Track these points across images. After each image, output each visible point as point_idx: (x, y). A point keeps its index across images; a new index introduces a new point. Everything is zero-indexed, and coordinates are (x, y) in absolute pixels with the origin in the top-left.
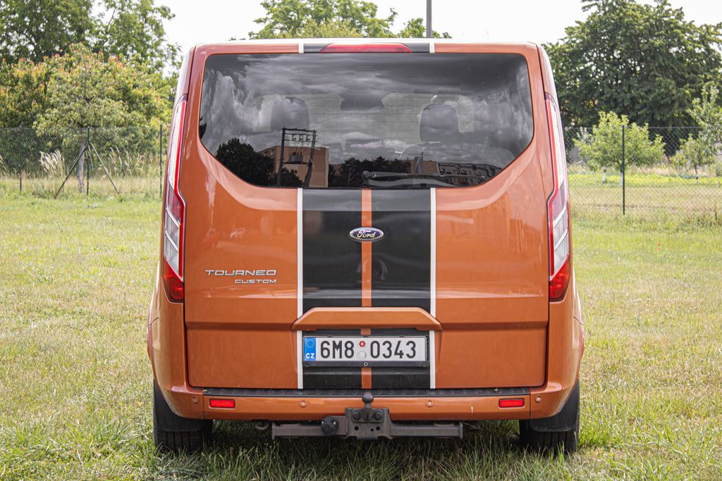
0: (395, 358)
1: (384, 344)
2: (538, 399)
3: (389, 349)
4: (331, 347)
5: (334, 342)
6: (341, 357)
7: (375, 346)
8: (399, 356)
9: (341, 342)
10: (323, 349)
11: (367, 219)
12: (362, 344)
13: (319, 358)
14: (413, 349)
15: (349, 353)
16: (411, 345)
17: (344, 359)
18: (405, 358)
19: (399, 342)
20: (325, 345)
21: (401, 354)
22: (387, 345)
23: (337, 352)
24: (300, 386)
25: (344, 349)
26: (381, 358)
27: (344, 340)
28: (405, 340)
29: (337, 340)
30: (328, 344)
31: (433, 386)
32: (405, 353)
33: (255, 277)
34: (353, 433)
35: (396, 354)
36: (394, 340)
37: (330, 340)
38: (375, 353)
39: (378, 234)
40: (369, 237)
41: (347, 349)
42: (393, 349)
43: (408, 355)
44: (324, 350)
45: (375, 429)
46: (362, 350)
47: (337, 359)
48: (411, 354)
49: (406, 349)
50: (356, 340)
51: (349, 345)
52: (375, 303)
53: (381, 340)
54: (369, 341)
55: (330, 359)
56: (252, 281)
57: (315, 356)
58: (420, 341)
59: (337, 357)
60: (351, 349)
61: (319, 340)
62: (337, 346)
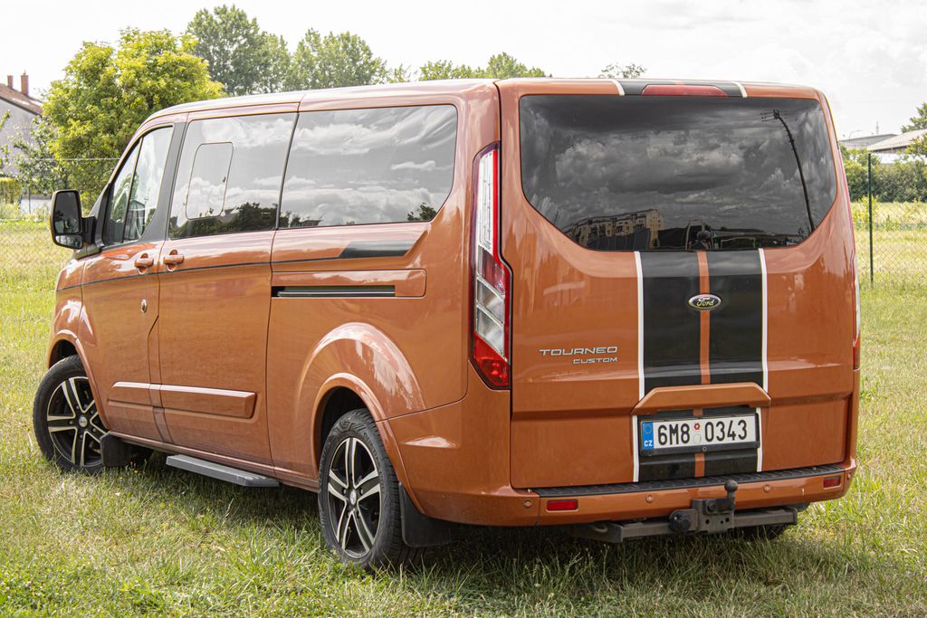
0: (728, 440)
1: (717, 425)
2: (849, 476)
3: (722, 430)
4: (667, 432)
5: (671, 426)
6: (677, 443)
7: (709, 427)
8: (732, 438)
9: (677, 425)
10: (660, 435)
11: (705, 285)
12: (697, 427)
13: (657, 446)
14: (744, 429)
15: (685, 437)
16: (742, 425)
17: (681, 444)
18: (737, 440)
19: (731, 422)
20: (662, 431)
21: (733, 435)
22: (720, 426)
23: (674, 437)
24: (636, 479)
25: (680, 433)
26: (715, 442)
27: (680, 423)
28: (736, 419)
29: (674, 424)
30: (666, 429)
31: (759, 469)
32: (737, 433)
33: (596, 355)
34: (704, 527)
35: (729, 435)
36: (726, 421)
37: (667, 424)
38: (710, 437)
39: (716, 302)
40: (708, 306)
41: (684, 433)
42: (726, 430)
43: (740, 436)
44: (661, 437)
45: (724, 521)
46: (698, 433)
47: (674, 445)
48: (743, 435)
49: (738, 430)
50: (691, 423)
51: (685, 429)
52: (715, 379)
53: (715, 421)
54: (703, 422)
55: (668, 445)
56: (592, 361)
57: (653, 443)
58: (750, 420)
59: (674, 443)
60: (687, 433)
61: (656, 425)
62: (674, 431)
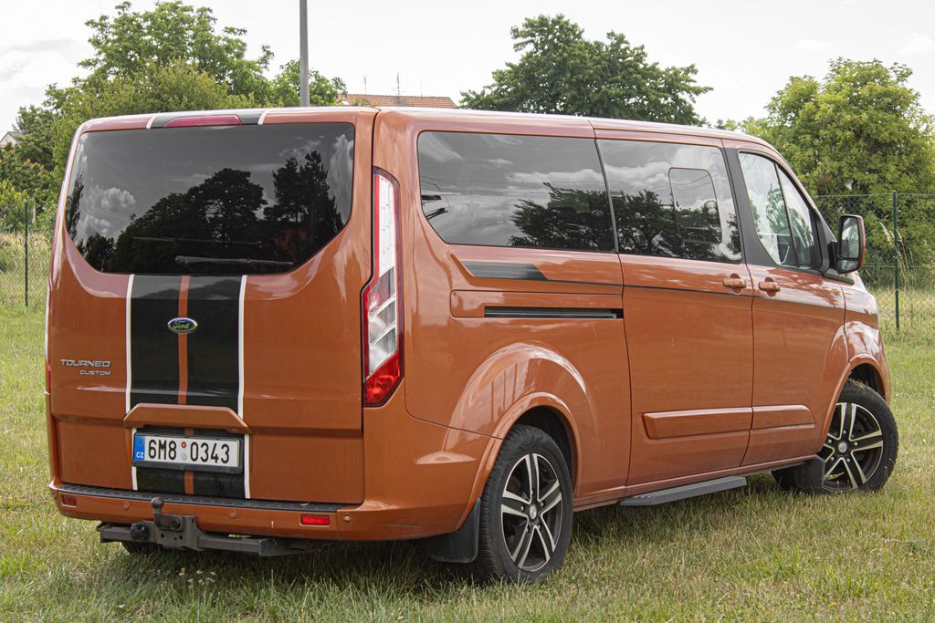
0: (211, 462)
1: (202, 446)
2: (347, 518)
3: (206, 451)
4: (157, 447)
5: (160, 441)
6: (165, 458)
7: (195, 447)
8: (214, 460)
9: (165, 442)
10: (151, 448)
11: (183, 308)
12: (184, 445)
13: (147, 458)
14: (227, 453)
15: (172, 454)
16: (225, 449)
17: (168, 460)
18: (220, 463)
19: (215, 445)
20: (153, 445)
21: (216, 458)
22: (205, 447)
23: (162, 453)
24: (135, 488)
25: (168, 449)
26: (199, 462)
27: (169, 440)
28: (220, 443)
29: (163, 439)
30: (155, 443)
31: (248, 495)
32: (219, 456)
33: (94, 368)
34: (160, 541)
35: (212, 458)
36: (211, 443)
37: (157, 439)
38: (194, 456)
39: (192, 325)
40: (184, 329)
41: (171, 449)
42: (210, 452)
43: (222, 460)
44: (152, 450)
45: (178, 538)
46: (184, 452)
47: (162, 460)
48: (225, 459)
49: (221, 453)
50: (179, 441)
51: (173, 446)
52: (190, 401)
53: (200, 442)
54: (189, 441)
55: (156, 459)
56: (92, 373)
57: (144, 455)
58: (234, 445)
59: (162, 458)
60: (174, 449)
61: (148, 439)
62: (162, 446)
